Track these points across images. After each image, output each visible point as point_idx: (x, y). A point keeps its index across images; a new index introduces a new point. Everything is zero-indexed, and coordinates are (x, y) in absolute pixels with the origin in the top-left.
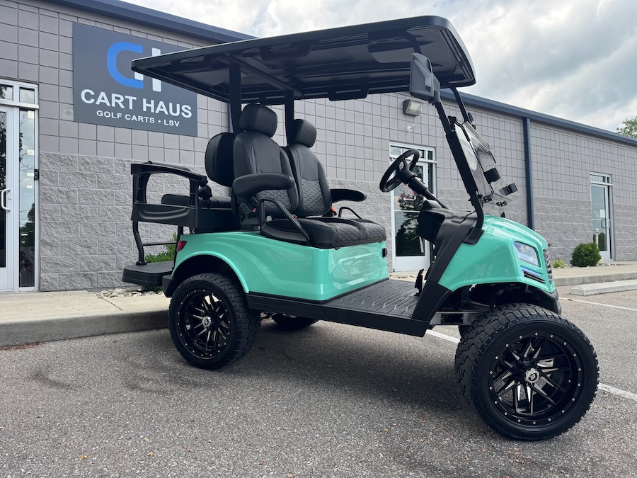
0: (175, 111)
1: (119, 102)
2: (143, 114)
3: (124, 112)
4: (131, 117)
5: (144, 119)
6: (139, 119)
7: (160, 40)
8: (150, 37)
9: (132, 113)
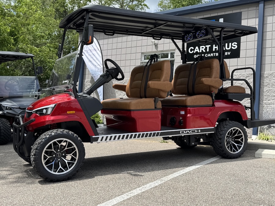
0: (228, 47)
1: (203, 49)
2: (213, 52)
3: (205, 53)
4: (208, 55)
5: (213, 55)
6: (211, 55)
7: (223, 13)
8: (219, 14)
9: (208, 53)
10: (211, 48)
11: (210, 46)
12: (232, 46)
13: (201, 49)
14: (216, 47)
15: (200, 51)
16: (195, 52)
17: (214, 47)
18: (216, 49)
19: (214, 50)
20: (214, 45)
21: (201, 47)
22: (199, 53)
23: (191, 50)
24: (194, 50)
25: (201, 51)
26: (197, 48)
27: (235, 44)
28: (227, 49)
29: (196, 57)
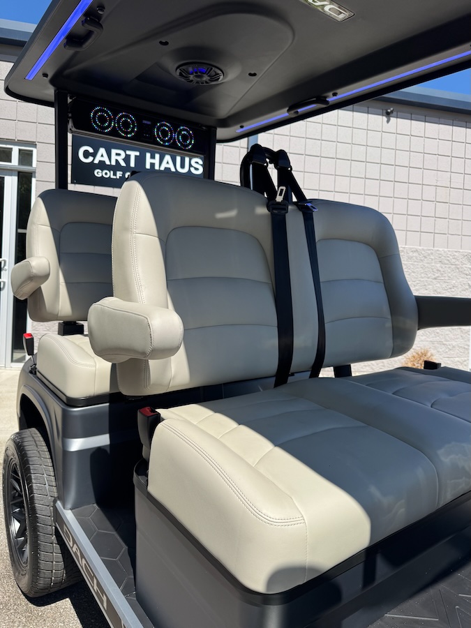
1: (120, 159)
10: (140, 160)
11: (138, 154)
12: (190, 165)
13: (114, 157)
14: (153, 161)
15: (110, 161)
16: (96, 161)
17: (149, 160)
18: (152, 165)
19: (148, 166)
20: (148, 155)
21: (114, 152)
22: (110, 168)
23: (86, 154)
24: (94, 155)
25: (113, 163)
26: (102, 151)
27: (197, 163)
28: (180, 170)
29: (100, 175)
